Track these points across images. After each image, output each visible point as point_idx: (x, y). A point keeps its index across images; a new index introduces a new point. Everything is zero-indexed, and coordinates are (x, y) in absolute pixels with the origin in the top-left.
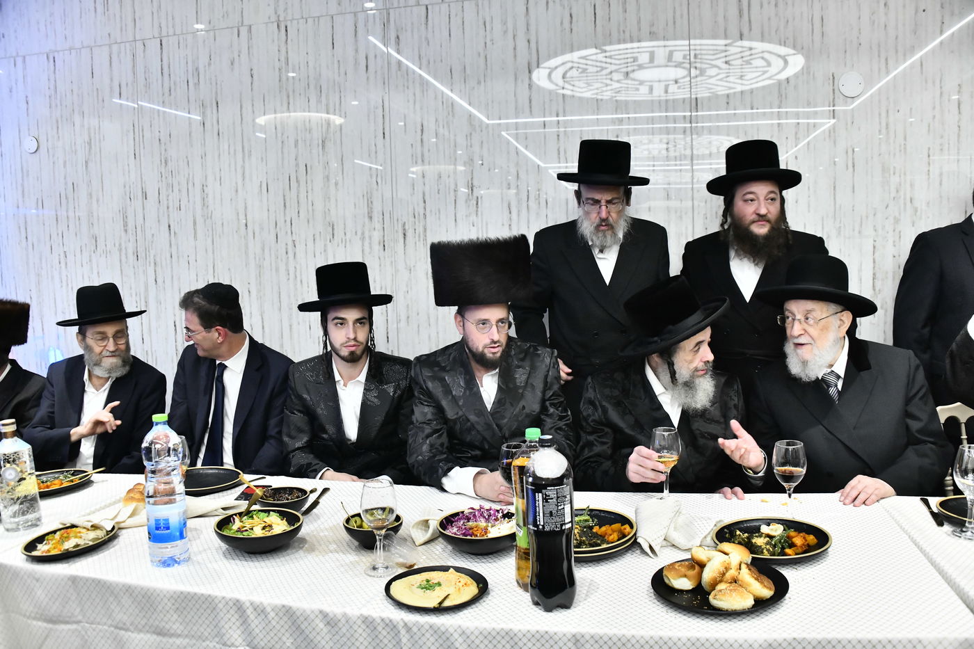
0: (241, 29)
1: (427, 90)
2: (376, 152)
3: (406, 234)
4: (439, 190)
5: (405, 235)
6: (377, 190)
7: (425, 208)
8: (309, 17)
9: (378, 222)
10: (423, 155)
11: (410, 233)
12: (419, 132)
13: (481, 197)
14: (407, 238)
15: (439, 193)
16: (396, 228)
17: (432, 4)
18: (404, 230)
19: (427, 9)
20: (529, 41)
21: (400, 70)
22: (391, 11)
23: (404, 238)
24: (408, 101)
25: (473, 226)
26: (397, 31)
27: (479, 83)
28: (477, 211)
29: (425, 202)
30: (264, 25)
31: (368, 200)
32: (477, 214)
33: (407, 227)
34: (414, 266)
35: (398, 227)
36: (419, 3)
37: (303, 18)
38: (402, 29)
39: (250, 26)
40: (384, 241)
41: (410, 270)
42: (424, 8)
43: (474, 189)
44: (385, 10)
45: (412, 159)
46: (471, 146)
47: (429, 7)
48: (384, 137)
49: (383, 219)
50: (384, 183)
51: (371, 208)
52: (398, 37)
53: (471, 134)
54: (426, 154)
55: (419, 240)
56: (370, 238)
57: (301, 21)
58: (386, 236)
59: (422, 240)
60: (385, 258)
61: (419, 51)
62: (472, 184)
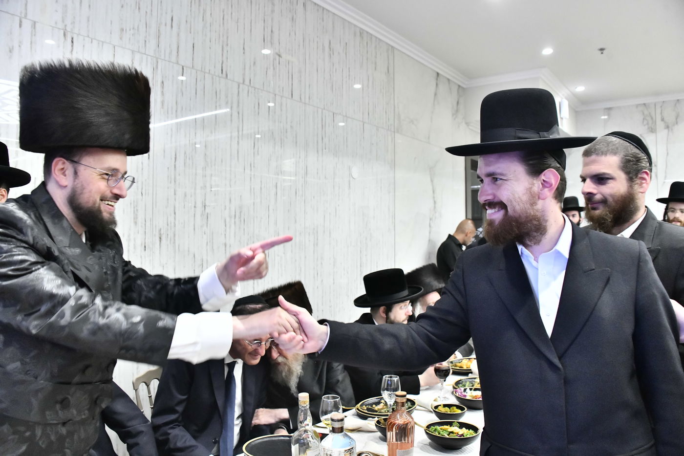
0: (24, 20)
1: (180, 129)
2: (142, 169)
3: (162, 238)
4: (184, 205)
5: (160, 238)
6: (142, 200)
7: (175, 219)
8: (95, 39)
9: (142, 226)
10: (175, 178)
11: (163, 238)
12: (174, 159)
13: (210, 214)
14: (162, 241)
15: (184, 208)
16: (154, 232)
17: (187, 67)
18: (160, 234)
19: (183, 69)
20: (238, 113)
21: (163, 108)
22: (160, 61)
23: (160, 241)
24: (167, 134)
25: (205, 234)
26: (163, 77)
27: (212, 133)
28: (207, 223)
29: (175, 213)
30: (51, 28)
31: (134, 207)
32: (207, 226)
33: (162, 233)
34: (166, 264)
35: (156, 232)
36: (178, 62)
37: (88, 36)
38: (166, 77)
39: (35, 23)
40: (145, 243)
41: (163, 267)
42: (181, 67)
43: (206, 207)
44: (155, 59)
45: (168, 179)
46: (205, 176)
47: (184, 68)
48: (149, 158)
49: (145, 224)
50: (147, 195)
51: (137, 215)
52: (163, 82)
53: (205, 168)
54: (178, 177)
55: (170, 243)
56: (135, 240)
57: (87, 39)
58: (146, 239)
59: (172, 242)
60: (145, 257)
61: (176, 98)
62: (205, 203)
